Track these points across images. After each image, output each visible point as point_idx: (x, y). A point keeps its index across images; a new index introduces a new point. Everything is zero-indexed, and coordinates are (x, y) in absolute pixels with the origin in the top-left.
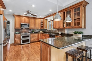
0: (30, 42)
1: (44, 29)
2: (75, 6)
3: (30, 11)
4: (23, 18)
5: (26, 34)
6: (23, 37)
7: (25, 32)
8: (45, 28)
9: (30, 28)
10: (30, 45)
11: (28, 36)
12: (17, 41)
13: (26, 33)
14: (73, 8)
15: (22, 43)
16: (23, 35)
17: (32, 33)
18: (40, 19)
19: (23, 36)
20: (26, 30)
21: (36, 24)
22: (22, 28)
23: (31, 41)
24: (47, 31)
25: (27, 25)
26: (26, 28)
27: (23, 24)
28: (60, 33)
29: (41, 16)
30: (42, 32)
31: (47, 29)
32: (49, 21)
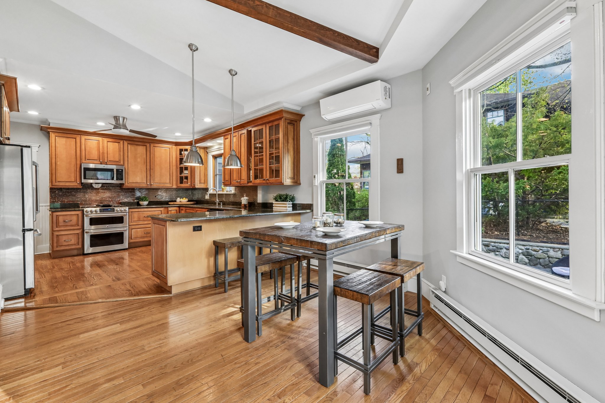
0: (126, 245)
1: (194, 189)
2: (272, 119)
3: (124, 118)
4: (92, 142)
5: (106, 210)
6: (94, 221)
7: (101, 201)
8: (198, 185)
9: (127, 185)
10: (126, 255)
11: (120, 220)
12: (64, 238)
13: (106, 207)
14: (268, 123)
15: (88, 249)
16: (94, 216)
17: (138, 204)
18: (177, 144)
19: (91, 219)
20: (106, 195)
21: (157, 169)
22: (90, 186)
23: (130, 237)
24: (207, 197)
25: (112, 170)
26: (105, 187)
27: (92, 166)
28: (244, 200)
29: (178, 134)
30: (184, 201)
31: (206, 190)
32: (215, 157)
